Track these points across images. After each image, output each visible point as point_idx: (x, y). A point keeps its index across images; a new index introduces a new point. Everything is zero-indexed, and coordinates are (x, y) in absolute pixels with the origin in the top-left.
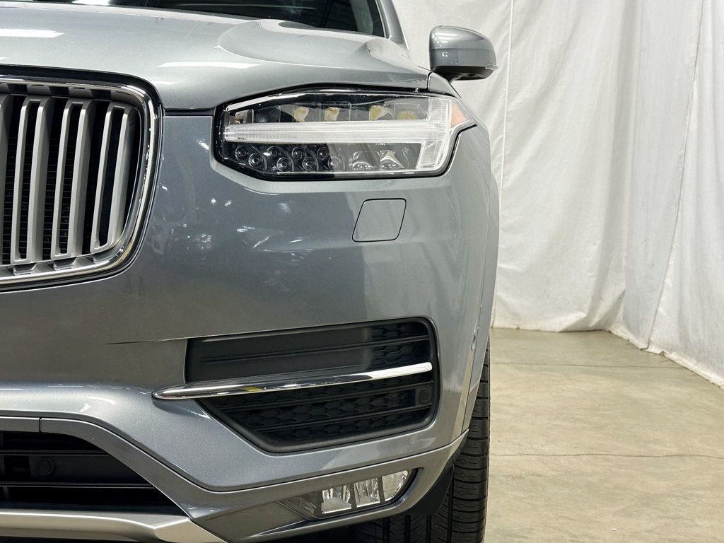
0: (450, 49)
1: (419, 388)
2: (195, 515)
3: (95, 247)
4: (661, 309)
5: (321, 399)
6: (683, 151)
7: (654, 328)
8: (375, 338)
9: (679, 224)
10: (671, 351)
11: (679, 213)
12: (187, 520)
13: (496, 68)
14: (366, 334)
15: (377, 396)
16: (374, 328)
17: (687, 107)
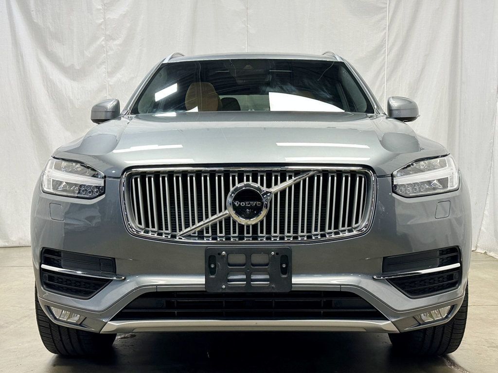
0: (398, 110)
1: (454, 273)
2: (393, 320)
3: (354, 225)
4: (482, 228)
5: (424, 278)
6: (492, 141)
7: (479, 239)
8: (441, 254)
9: (491, 181)
10: (490, 251)
11: (491, 175)
12: (390, 322)
13: (419, 116)
14: (438, 253)
15: (441, 277)
16: (440, 251)
17: (494, 116)
